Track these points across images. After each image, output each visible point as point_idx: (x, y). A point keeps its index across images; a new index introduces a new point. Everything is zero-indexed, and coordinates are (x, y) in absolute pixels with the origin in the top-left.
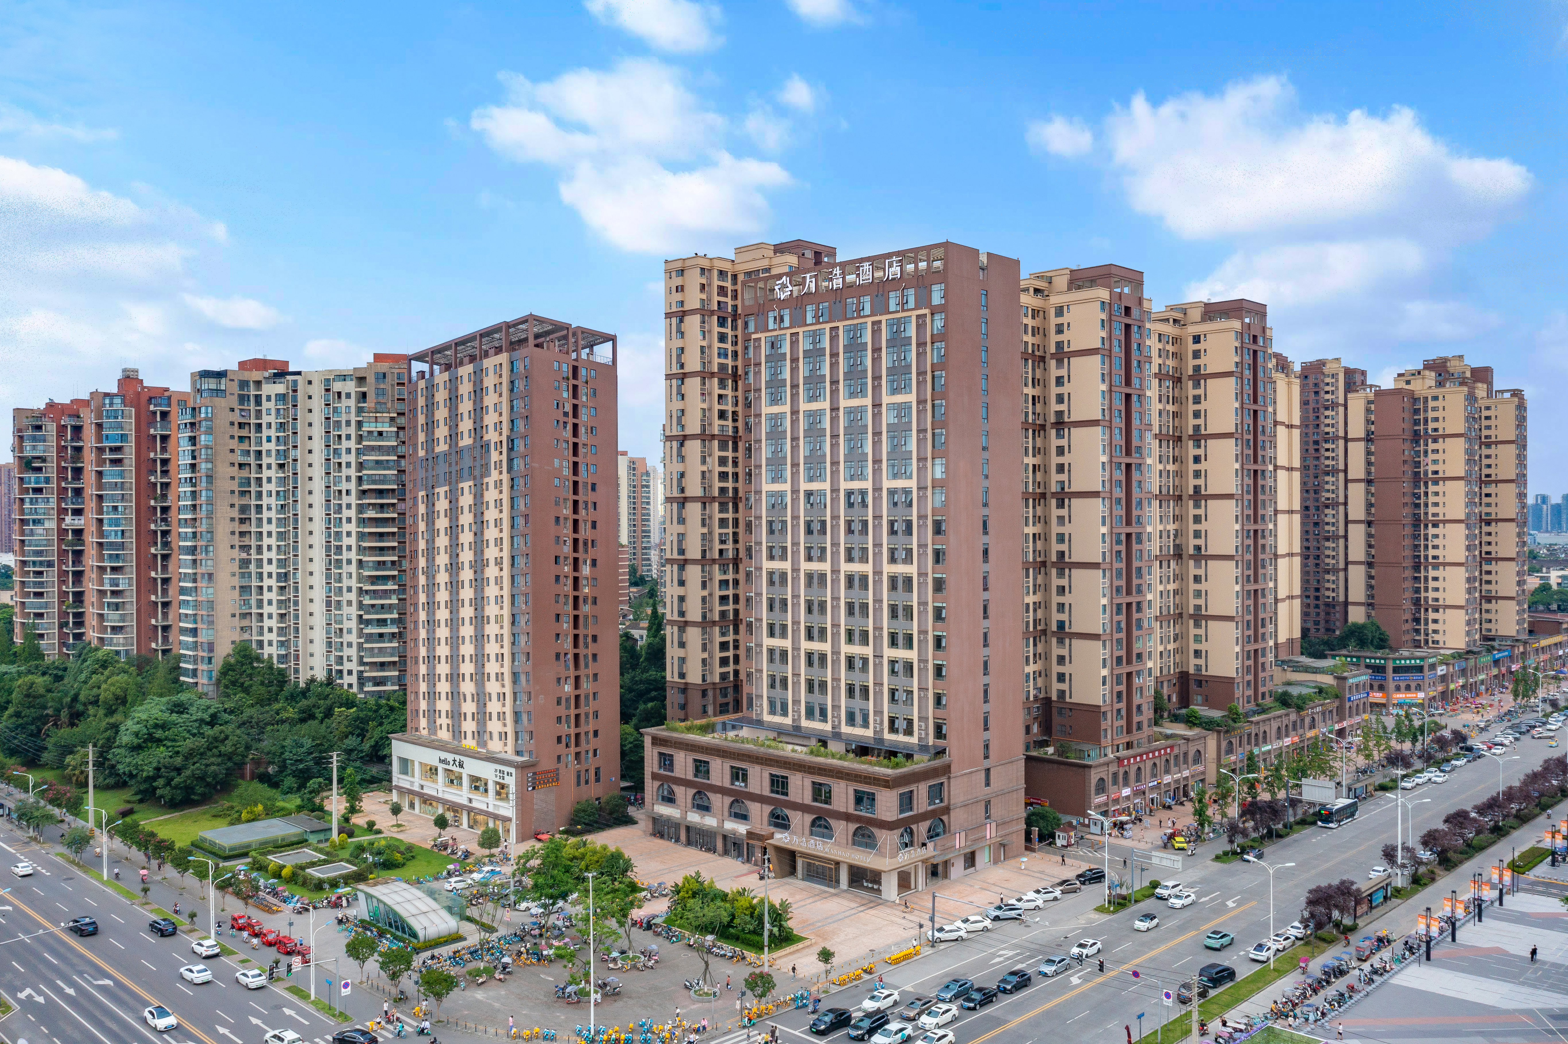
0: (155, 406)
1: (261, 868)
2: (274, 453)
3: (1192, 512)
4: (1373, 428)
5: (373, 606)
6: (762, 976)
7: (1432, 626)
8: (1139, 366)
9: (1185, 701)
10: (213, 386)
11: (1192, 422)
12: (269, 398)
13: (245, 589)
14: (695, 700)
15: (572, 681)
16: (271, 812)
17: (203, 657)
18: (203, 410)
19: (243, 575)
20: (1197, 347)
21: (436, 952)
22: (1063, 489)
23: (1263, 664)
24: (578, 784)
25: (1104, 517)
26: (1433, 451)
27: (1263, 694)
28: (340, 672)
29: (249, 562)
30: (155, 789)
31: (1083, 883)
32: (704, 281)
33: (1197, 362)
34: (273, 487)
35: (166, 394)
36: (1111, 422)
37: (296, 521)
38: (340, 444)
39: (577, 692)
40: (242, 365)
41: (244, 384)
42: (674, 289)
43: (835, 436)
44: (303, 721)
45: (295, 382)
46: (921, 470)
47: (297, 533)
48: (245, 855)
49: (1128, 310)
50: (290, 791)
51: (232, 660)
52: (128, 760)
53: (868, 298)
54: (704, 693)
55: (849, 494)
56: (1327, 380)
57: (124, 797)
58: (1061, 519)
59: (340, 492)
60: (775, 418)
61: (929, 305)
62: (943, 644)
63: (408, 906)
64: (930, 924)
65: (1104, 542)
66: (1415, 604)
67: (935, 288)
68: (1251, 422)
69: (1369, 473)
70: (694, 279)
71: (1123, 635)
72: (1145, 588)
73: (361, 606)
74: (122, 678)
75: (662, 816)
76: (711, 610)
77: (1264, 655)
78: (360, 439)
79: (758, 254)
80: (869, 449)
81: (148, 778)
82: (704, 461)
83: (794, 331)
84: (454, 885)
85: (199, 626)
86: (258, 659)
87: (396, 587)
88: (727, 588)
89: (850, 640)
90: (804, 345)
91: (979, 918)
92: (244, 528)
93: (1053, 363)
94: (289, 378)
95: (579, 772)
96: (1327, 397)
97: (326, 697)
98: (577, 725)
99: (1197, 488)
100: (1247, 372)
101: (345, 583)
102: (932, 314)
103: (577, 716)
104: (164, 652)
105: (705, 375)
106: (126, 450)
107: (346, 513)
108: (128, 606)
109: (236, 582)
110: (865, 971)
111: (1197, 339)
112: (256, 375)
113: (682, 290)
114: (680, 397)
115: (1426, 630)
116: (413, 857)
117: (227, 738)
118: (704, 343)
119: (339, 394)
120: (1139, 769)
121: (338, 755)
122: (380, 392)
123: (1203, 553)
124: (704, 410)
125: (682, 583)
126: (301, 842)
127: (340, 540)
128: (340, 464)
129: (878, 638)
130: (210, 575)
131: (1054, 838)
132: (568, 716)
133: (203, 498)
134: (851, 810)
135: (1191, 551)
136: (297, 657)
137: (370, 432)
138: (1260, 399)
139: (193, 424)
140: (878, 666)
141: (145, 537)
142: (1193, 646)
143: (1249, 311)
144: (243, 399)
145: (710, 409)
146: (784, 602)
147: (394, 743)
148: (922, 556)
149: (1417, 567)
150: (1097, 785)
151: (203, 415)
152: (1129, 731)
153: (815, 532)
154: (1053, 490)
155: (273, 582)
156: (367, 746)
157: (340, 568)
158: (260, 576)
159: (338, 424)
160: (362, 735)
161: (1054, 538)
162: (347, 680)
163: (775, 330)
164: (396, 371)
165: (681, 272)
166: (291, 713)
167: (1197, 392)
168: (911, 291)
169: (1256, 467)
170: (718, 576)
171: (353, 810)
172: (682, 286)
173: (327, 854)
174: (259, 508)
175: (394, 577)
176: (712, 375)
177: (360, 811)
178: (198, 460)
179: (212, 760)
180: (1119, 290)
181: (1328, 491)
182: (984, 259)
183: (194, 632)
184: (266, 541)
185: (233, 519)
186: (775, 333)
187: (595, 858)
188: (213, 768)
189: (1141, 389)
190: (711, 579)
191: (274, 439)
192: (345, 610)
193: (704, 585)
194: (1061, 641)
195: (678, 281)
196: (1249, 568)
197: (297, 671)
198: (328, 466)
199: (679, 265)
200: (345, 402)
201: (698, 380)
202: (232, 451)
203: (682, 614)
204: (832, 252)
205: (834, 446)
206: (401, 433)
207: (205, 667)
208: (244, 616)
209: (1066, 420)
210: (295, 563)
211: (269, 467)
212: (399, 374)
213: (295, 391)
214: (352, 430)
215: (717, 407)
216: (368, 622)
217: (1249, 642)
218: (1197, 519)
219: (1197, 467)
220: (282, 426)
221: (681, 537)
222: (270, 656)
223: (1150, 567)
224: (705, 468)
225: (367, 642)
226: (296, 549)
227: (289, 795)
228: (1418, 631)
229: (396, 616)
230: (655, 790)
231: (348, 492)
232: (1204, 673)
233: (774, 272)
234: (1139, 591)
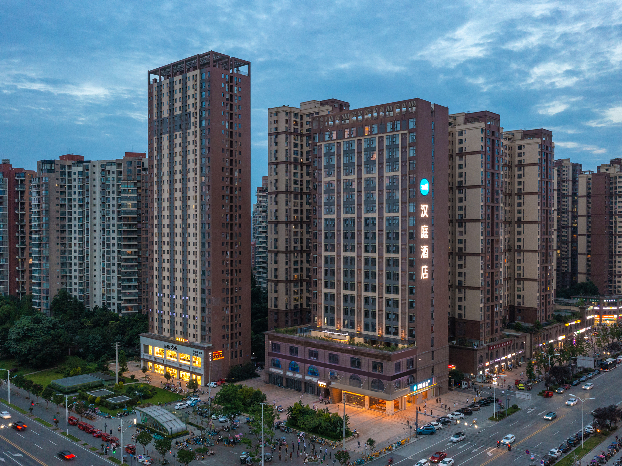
0: (18, 177)
1: (84, 398)
2: (77, 200)
3: (517, 229)
4: (590, 191)
5: (126, 272)
6: (343, 452)
7: (617, 284)
8: (497, 160)
9: (512, 319)
10: (48, 168)
11: (517, 187)
12: (75, 173)
13: (63, 264)
14: (283, 317)
15: (229, 309)
16: (85, 371)
17: (44, 297)
18: (44, 179)
19: (62, 258)
20: (520, 151)
21: (179, 439)
22: (462, 218)
23: (549, 301)
24: (232, 358)
25: (482, 232)
26: (619, 202)
27: (549, 316)
28: (109, 304)
29: (65, 251)
30: (28, 359)
31: (480, 406)
32: (287, 118)
33: (520, 158)
34: (77, 216)
35: (23, 171)
36: (485, 186)
37: (88, 232)
38: (109, 195)
39: (232, 314)
40: (61, 157)
41: (63, 167)
42: (273, 122)
43: (359, 192)
44: (94, 327)
45: (87, 166)
46: (404, 208)
47: (88, 238)
48: (75, 391)
49: (493, 132)
50: (91, 361)
51: (58, 298)
52: (15, 346)
53: (376, 126)
54: (287, 314)
55: (366, 220)
56: (564, 169)
57: (12, 363)
58: (461, 232)
59: (109, 218)
60: (329, 184)
61: (407, 128)
62: (414, 292)
63: (162, 417)
64: (415, 426)
65: (482, 243)
66: (609, 274)
67: (411, 120)
68: (545, 187)
69: (588, 213)
70: (283, 117)
71: (490, 288)
72: (499, 265)
73: (119, 272)
74: (7, 307)
75: (273, 373)
76: (290, 275)
77: (550, 297)
78: (119, 193)
79: (313, 105)
80: (376, 198)
81: (25, 354)
82: (287, 205)
83: (338, 141)
84: (179, 407)
85: (42, 281)
86: (70, 297)
87: (137, 264)
88: (297, 265)
89: (366, 289)
90: (343, 148)
91: (436, 423)
92: (63, 235)
93: (457, 158)
94: (85, 164)
95: (232, 352)
96: (564, 177)
97: (104, 316)
98: (232, 330)
99: (519, 218)
100: (543, 163)
101: (112, 261)
102: (409, 133)
103: (232, 325)
104: (22, 294)
105: (287, 163)
106: (4, 198)
107: (112, 228)
108: (5, 272)
109: (59, 261)
110: (387, 449)
111: (520, 148)
112: (69, 162)
113: (277, 123)
114: (275, 174)
115: (615, 286)
116: (156, 393)
117: (61, 335)
118: (287, 148)
119: (109, 171)
120: (497, 351)
121: (118, 344)
122: (129, 171)
123: (522, 249)
124: (287, 179)
125: (276, 262)
126: (101, 386)
127: (109, 241)
128: (109, 205)
129: (381, 289)
130: (47, 257)
131: (461, 384)
132: (228, 326)
133: (44, 221)
134: (371, 371)
135: (516, 248)
136: (88, 297)
137: (124, 190)
138: (549, 176)
139: (38, 186)
140: (380, 302)
141: (13, 240)
142: (517, 293)
143: (545, 134)
144: (62, 174)
145: (290, 179)
146: (333, 272)
147: (142, 338)
148: (403, 250)
149: (611, 256)
150: (479, 359)
151: (44, 181)
152: (492, 333)
153: (349, 238)
154: (457, 218)
155: (77, 261)
156: (126, 339)
157: (109, 254)
158: (71, 258)
159: (108, 186)
160: (123, 333)
161: (457, 241)
162: (112, 307)
163: (329, 141)
164: (137, 161)
165: (276, 114)
166: (89, 323)
167: (520, 173)
168: (399, 122)
169: (547, 208)
170: (293, 259)
171: (123, 370)
172: (277, 121)
173: (114, 391)
174: (70, 226)
175: (136, 259)
176: (291, 163)
177: (126, 371)
178: (41, 203)
179: (55, 346)
180: (489, 123)
181: (564, 221)
182: (433, 107)
183: (39, 285)
184: (73, 241)
185: (58, 231)
186: (329, 142)
187: (248, 394)
188: (55, 350)
189: (499, 171)
190: (290, 260)
191: (77, 193)
192: (112, 274)
193: (287, 263)
194: (460, 291)
195: (275, 118)
196: (543, 256)
197: (88, 303)
198: (103, 206)
199: (275, 110)
200: (111, 176)
201: (284, 165)
202: (57, 198)
203: (276, 276)
204: (347, 105)
205: (359, 197)
206: (139, 191)
207: (45, 301)
208: (63, 277)
209: (464, 185)
210: (88, 252)
211: (75, 206)
212: (138, 162)
213: (87, 170)
214: (115, 189)
215: (293, 178)
216: (123, 280)
217: (543, 291)
218: (519, 233)
219: (520, 208)
220: (81, 187)
221: (276, 240)
222: (76, 296)
223: (501, 255)
224: (287, 208)
225: (123, 289)
226: (88, 245)
227: (91, 363)
228: (611, 286)
229: (137, 277)
230: (270, 361)
231: (113, 218)
232: (522, 305)
233: (321, 114)
234: (497, 267)
